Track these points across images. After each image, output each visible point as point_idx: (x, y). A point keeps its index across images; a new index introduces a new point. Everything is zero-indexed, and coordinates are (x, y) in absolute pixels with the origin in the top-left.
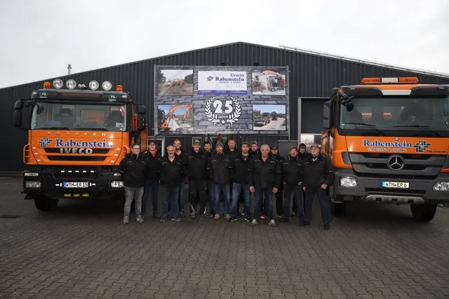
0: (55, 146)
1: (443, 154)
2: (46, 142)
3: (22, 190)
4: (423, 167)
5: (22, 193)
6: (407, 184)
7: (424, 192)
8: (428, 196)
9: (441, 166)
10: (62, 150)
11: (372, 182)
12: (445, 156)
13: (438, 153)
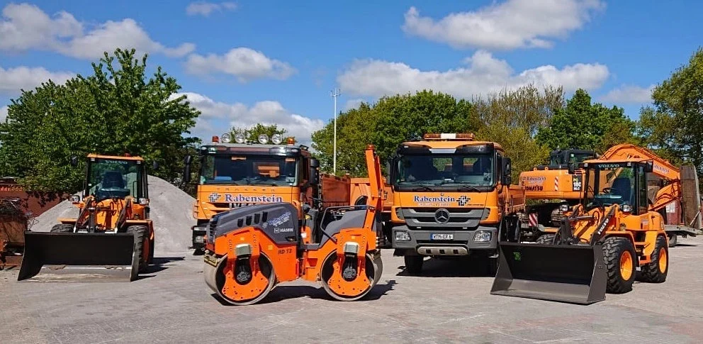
0: (224, 201)
1: (481, 207)
2: (215, 198)
3: (192, 245)
4: (465, 219)
5: (191, 248)
6: (452, 236)
7: (466, 242)
8: (470, 246)
9: (480, 219)
10: (231, 205)
11: (425, 235)
12: (483, 209)
13: (476, 207)
